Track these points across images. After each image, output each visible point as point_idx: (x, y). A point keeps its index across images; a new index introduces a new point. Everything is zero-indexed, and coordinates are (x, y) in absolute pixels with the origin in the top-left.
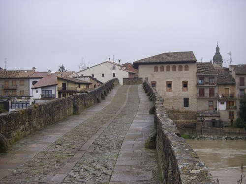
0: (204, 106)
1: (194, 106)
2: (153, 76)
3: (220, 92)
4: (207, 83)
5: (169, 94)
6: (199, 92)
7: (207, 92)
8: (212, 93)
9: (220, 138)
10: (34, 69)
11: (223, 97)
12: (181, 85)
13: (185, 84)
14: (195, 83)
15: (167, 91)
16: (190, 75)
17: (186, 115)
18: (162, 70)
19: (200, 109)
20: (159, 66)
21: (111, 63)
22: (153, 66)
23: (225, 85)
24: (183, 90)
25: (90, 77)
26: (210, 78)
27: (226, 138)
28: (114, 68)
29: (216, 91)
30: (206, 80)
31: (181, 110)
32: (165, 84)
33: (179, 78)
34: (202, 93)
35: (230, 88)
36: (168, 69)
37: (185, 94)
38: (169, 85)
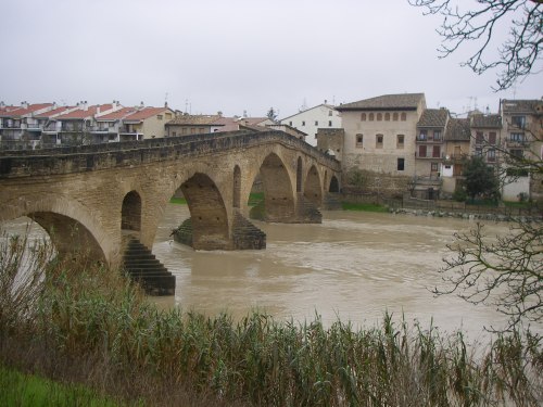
0: (424, 170)
1: (411, 169)
2: (359, 127)
3: (448, 152)
4: (430, 138)
5: (379, 152)
6: (418, 151)
7: (430, 151)
8: (437, 152)
9: (425, 214)
10: (220, 113)
11: (452, 158)
12: (395, 140)
13: (401, 139)
14: (414, 138)
15: (377, 147)
16: (408, 126)
17: (399, 181)
18: (371, 118)
19: (419, 174)
20: (368, 113)
21: (327, 107)
22: (360, 113)
23: (455, 141)
24: (398, 147)
25: (286, 126)
26: (435, 131)
27: (434, 215)
28: (331, 115)
29: (442, 150)
30: (430, 134)
31: (393, 174)
32: (374, 139)
33: (393, 131)
34: (423, 151)
35: (462, 146)
36: (379, 118)
37: (400, 153)
38: (380, 139)
